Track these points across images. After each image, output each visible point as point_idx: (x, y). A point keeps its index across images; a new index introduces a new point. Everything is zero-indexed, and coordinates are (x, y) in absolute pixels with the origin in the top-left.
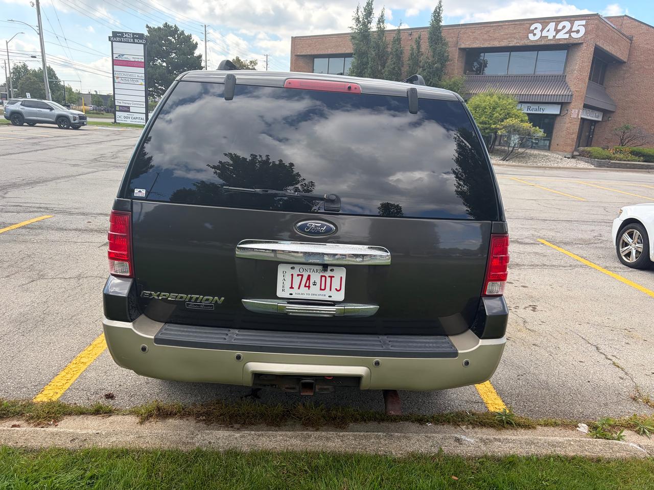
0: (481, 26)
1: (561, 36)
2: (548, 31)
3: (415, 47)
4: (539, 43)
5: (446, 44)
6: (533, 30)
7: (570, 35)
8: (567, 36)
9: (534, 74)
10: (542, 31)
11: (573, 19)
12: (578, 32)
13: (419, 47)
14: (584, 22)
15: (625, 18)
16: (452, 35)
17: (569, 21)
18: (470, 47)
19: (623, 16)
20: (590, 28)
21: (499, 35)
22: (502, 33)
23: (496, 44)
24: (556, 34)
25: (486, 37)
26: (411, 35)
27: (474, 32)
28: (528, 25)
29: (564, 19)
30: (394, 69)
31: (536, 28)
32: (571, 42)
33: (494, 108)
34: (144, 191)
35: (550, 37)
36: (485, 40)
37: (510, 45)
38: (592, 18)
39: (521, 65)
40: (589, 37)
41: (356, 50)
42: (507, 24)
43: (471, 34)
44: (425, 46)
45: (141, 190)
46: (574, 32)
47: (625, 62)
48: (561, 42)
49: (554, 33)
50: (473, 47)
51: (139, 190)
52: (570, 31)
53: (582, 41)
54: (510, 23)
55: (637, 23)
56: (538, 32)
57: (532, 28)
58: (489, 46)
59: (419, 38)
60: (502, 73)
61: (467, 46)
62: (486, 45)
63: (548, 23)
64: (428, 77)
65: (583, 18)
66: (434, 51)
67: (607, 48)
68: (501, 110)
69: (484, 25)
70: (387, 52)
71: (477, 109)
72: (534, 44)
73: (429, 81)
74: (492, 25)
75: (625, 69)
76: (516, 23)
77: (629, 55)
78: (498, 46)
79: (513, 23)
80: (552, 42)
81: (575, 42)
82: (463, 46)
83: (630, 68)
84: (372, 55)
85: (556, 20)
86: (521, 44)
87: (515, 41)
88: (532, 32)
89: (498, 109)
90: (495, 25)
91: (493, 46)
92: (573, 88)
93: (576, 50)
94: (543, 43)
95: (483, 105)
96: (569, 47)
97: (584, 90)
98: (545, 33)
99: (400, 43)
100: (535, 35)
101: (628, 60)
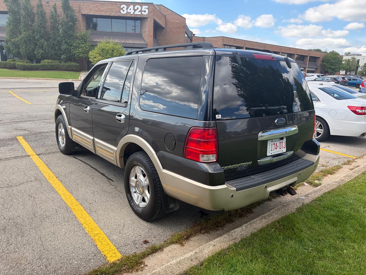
0: (93, 2)
1: (137, 13)
2: (130, 9)
3: (53, 10)
4: (126, 16)
5: (73, 11)
6: (122, 8)
7: (141, 13)
8: (140, 13)
9: (126, 32)
10: (127, 9)
11: (142, 4)
12: (145, 11)
13: (56, 11)
14: (147, 7)
15: (161, 6)
16: (76, 5)
17: (140, 5)
18: (88, 14)
19: (160, 5)
20: (150, 10)
21: (104, 9)
22: (106, 8)
23: (104, 14)
24: (135, 11)
25: (96, 9)
26: (48, 3)
27: (89, 6)
28: (119, 5)
29: (137, 4)
30: (41, 24)
31: (124, 7)
32: (142, 16)
33: (113, 51)
34: (220, 116)
35: (132, 13)
36: (97, 11)
37: (111, 15)
38: (150, 5)
39: (118, 27)
40: (151, 15)
41: (9, 9)
42: (107, 3)
43: (87, 6)
44: (60, 11)
45: (219, 115)
46: (143, 11)
47: (164, 28)
48: (137, 16)
49: (133, 11)
50: (90, 14)
51: (218, 115)
52: (141, 11)
53: (148, 17)
54: (109, 3)
55: (166, 9)
56: (125, 9)
57: (122, 7)
58: (100, 14)
59: (55, 5)
60: (109, 30)
61: (86, 13)
62: (97, 14)
63: (130, 5)
64: (66, 31)
65: (146, 5)
66: (67, 15)
67: (158, 21)
68: (117, 51)
69: (95, 2)
70: (34, 12)
71: (104, 51)
72: (124, 16)
73: (67, 33)
74: (99, 2)
75: (165, 31)
76: (113, 3)
77: (165, 25)
78: (104, 15)
79: (111, 3)
80: (133, 16)
81: (144, 17)
82: (84, 13)
83: (167, 31)
84: (23, 14)
85: (133, 4)
86: (117, 15)
87: (114, 13)
88: (122, 9)
89: (115, 51)
90: (100, 3)
91: (102, 15)
92: (147, 40)
93: (145, 21)
94: (128, 16)
95: (107, 48)
96: (141, 19)
97: (152, 41)
98: (129, 11)
99: (42, 7)
100: (124, 11)
101: (165, 27)
